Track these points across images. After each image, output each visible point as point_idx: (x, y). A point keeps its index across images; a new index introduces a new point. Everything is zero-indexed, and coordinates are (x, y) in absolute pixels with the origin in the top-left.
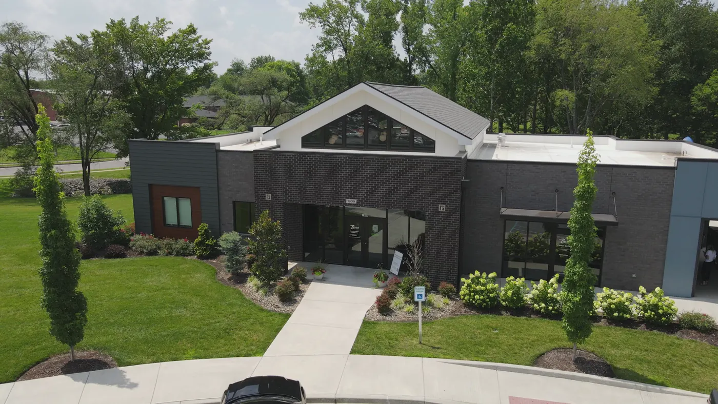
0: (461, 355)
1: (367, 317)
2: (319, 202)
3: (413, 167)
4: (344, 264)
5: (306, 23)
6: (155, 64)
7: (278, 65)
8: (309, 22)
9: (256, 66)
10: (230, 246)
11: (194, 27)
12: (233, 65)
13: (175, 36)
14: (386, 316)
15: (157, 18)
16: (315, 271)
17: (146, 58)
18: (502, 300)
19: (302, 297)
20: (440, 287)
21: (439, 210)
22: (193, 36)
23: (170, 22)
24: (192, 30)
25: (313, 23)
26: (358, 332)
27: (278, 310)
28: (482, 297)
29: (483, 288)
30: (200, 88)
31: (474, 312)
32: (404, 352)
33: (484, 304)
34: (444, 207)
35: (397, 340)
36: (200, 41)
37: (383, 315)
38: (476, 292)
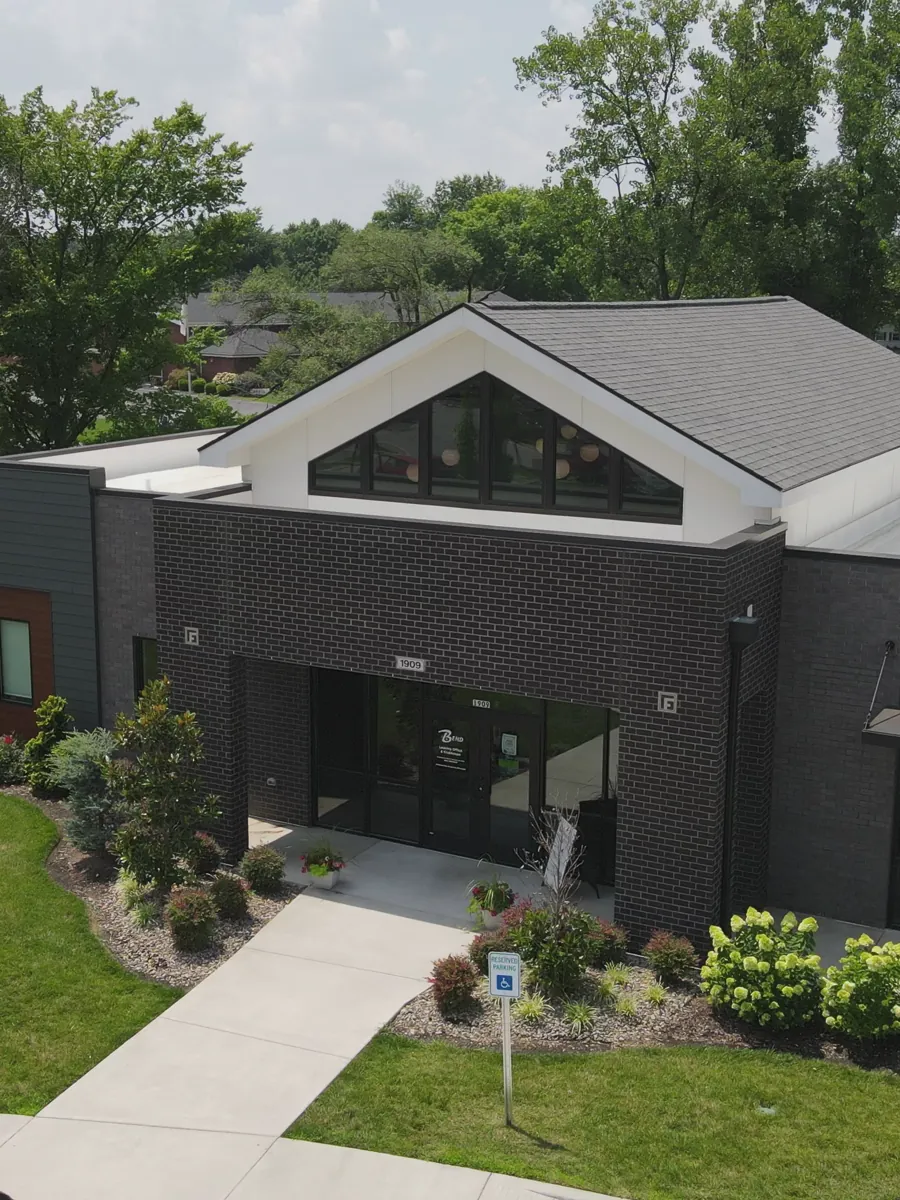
0: (616, 1180)
1: (399, 1023)
2: (325, 661)
3: (583, 572)
4: (420, 845)
5: (533, 88)
6: (90, 219)
7: (510, 203)
8: (542, 86)
9: (446, 205)
10: (77, 772)
11: (194, 111)
12: (392, 200)
13: (142, 139)
14: (455, 1023)
15: (95, 91)
16: (312, 860)
17: (66, 201)
18: (829, 1008)
19: (248, 938)
20: (650, 946)
21: (659, 710)
22: (194, 139)
23: (132, 101)
24: (189, 122)
25: (554, 89)
26: (344, 1066)
27: (160, 974)
28: (756, 994)
29: (762, 966)
30: (221, 281)
31: (735, 1037)
32: (443, 1149)
33: (765, 1017)
34: (675, 700)
35: (443, 1107)
36: (218, 151)
37: (447, 1020)
38: (742, 976)
